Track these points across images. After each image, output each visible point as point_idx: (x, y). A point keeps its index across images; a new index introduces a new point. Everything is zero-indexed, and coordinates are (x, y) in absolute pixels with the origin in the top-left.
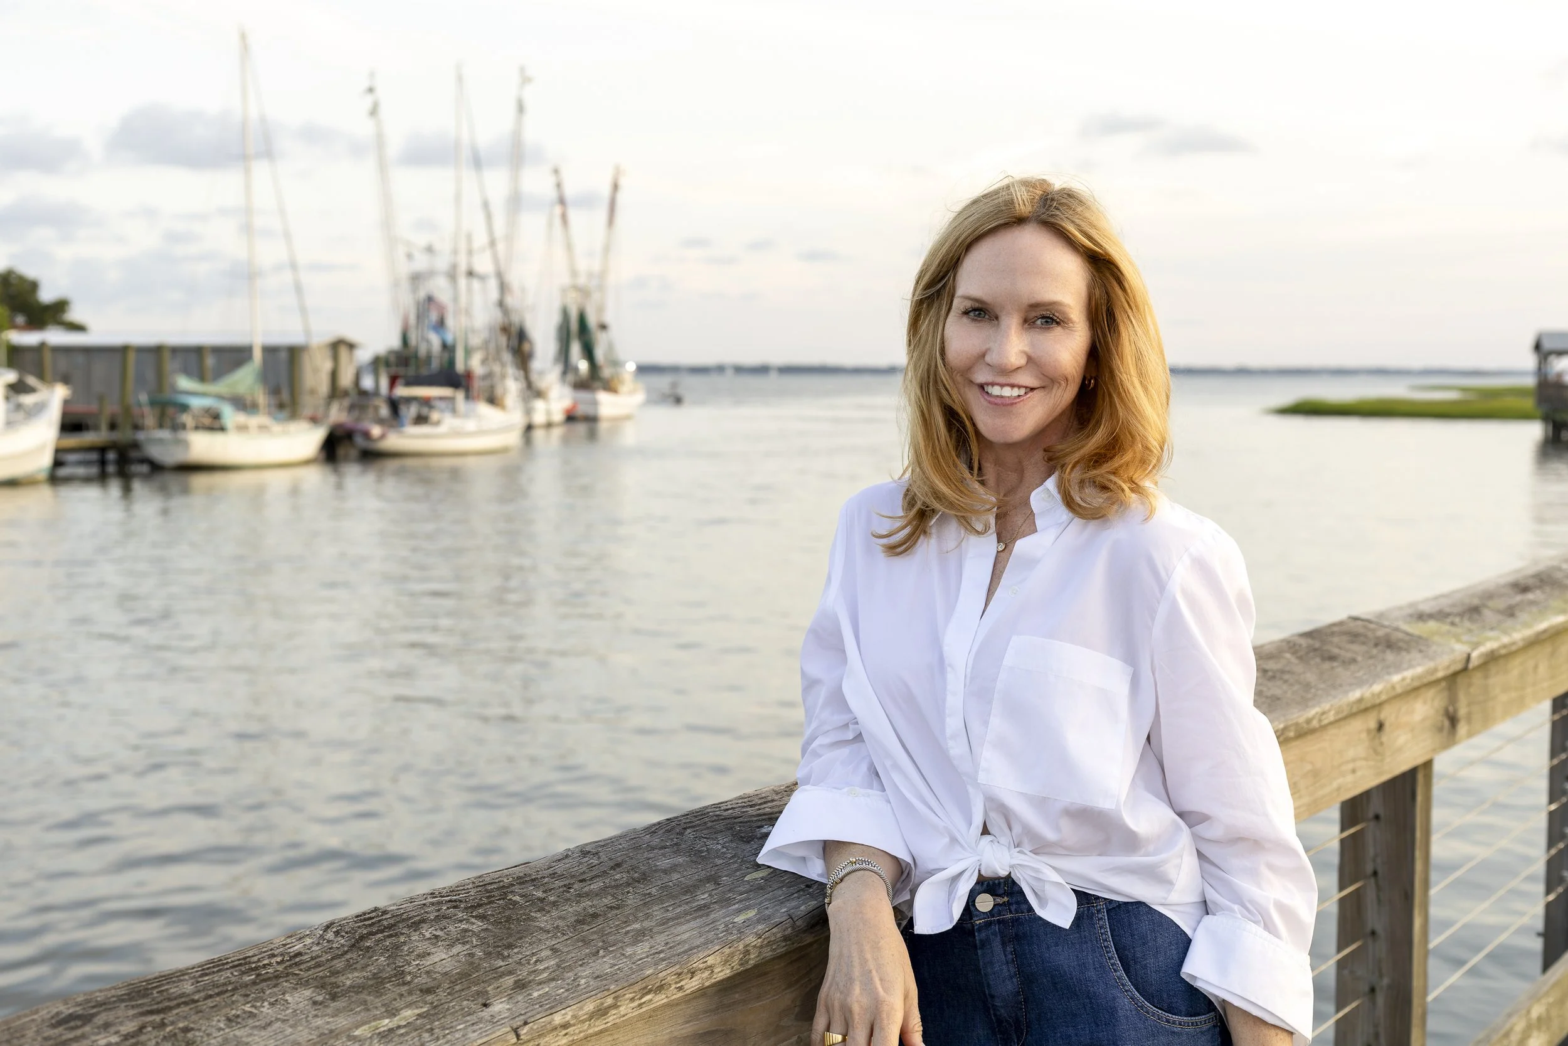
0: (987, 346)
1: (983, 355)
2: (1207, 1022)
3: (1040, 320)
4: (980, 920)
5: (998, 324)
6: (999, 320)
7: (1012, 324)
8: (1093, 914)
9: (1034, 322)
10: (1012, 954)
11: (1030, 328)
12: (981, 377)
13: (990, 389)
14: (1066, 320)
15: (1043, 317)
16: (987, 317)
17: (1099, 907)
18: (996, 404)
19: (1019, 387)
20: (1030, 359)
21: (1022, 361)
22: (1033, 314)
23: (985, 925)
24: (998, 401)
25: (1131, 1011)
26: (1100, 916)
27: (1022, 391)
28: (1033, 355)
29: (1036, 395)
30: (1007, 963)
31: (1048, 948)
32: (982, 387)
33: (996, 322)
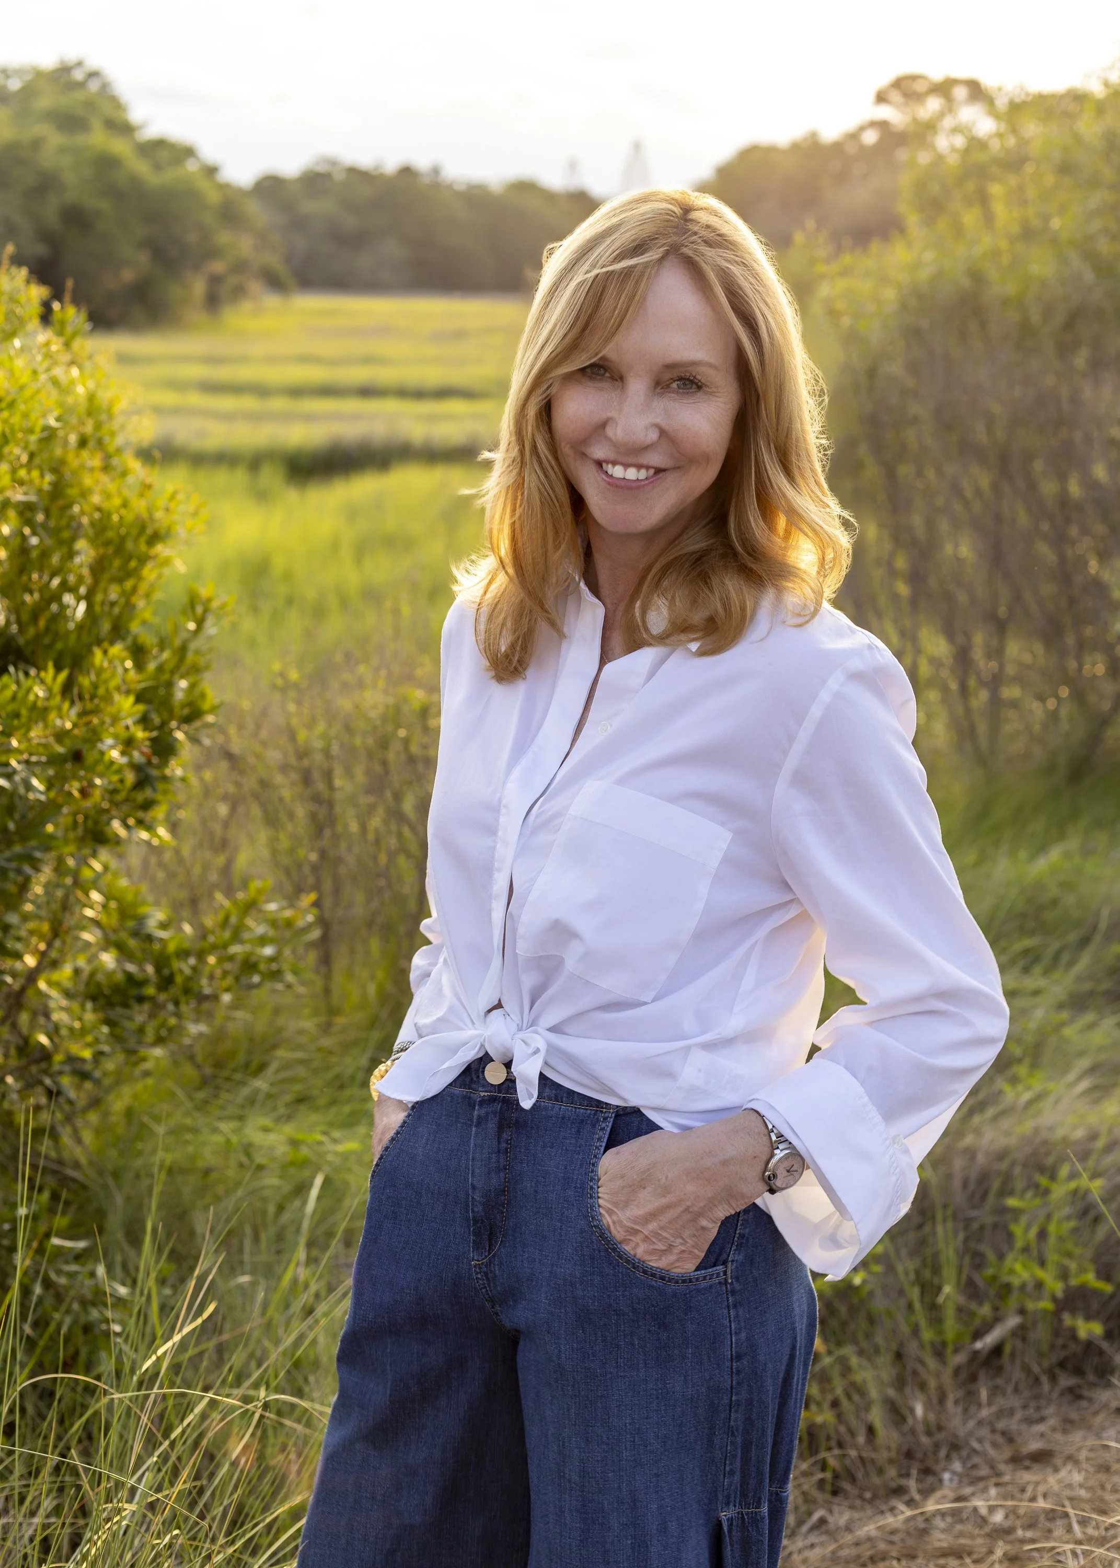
0: (609, 414)
1: (603, 425)
2: (708, 1278)
3: (676, 383)
4: (486, 1092)
5: (623, 388)
6: (625, 381)
7: (637, 387)
8: (598, 1120)
9: (668, 386)
10: (507, 1143)
11: (663, 393)
12: (599, 452)
13: (610, 469)
14: (708, 384)
15: (680, 379)
16: (607, 375)
17: (606, 1115)
18: (617, 486)
19: (648, 468)
20: (663, 433)
21: (653, 436)
22: (668, 376)
23: (489, 1100)
24: (623, 483)
25: (599, 1251)
26: (604, 1125)
27: (652, 471)
28: (667, 428)
29: (670, 478)
30: (499, 1152)
31: (544, 1147)
32: (599, 464)
33: (620, 384)
